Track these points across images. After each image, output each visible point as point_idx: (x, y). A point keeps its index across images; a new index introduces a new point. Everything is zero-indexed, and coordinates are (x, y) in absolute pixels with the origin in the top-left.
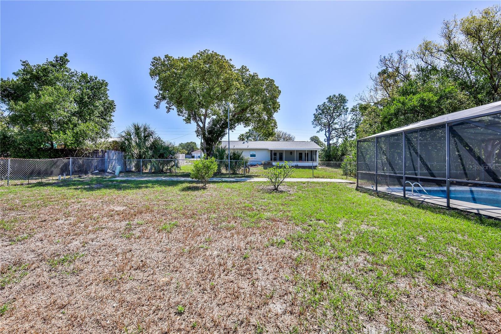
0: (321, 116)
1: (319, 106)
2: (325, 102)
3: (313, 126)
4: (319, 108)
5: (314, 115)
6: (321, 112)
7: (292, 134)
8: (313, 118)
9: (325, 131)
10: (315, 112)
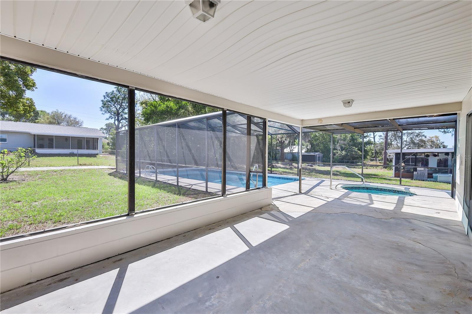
0: (110, 104)
1: (107, 93)
2: (113, 90)
3: (102, 112)
4: (108, 96)
5: (102, 101)
6: (110, 100)
7: (79, 118)
8: (101, 104)
9: (114, 119)
10: (103, 98)
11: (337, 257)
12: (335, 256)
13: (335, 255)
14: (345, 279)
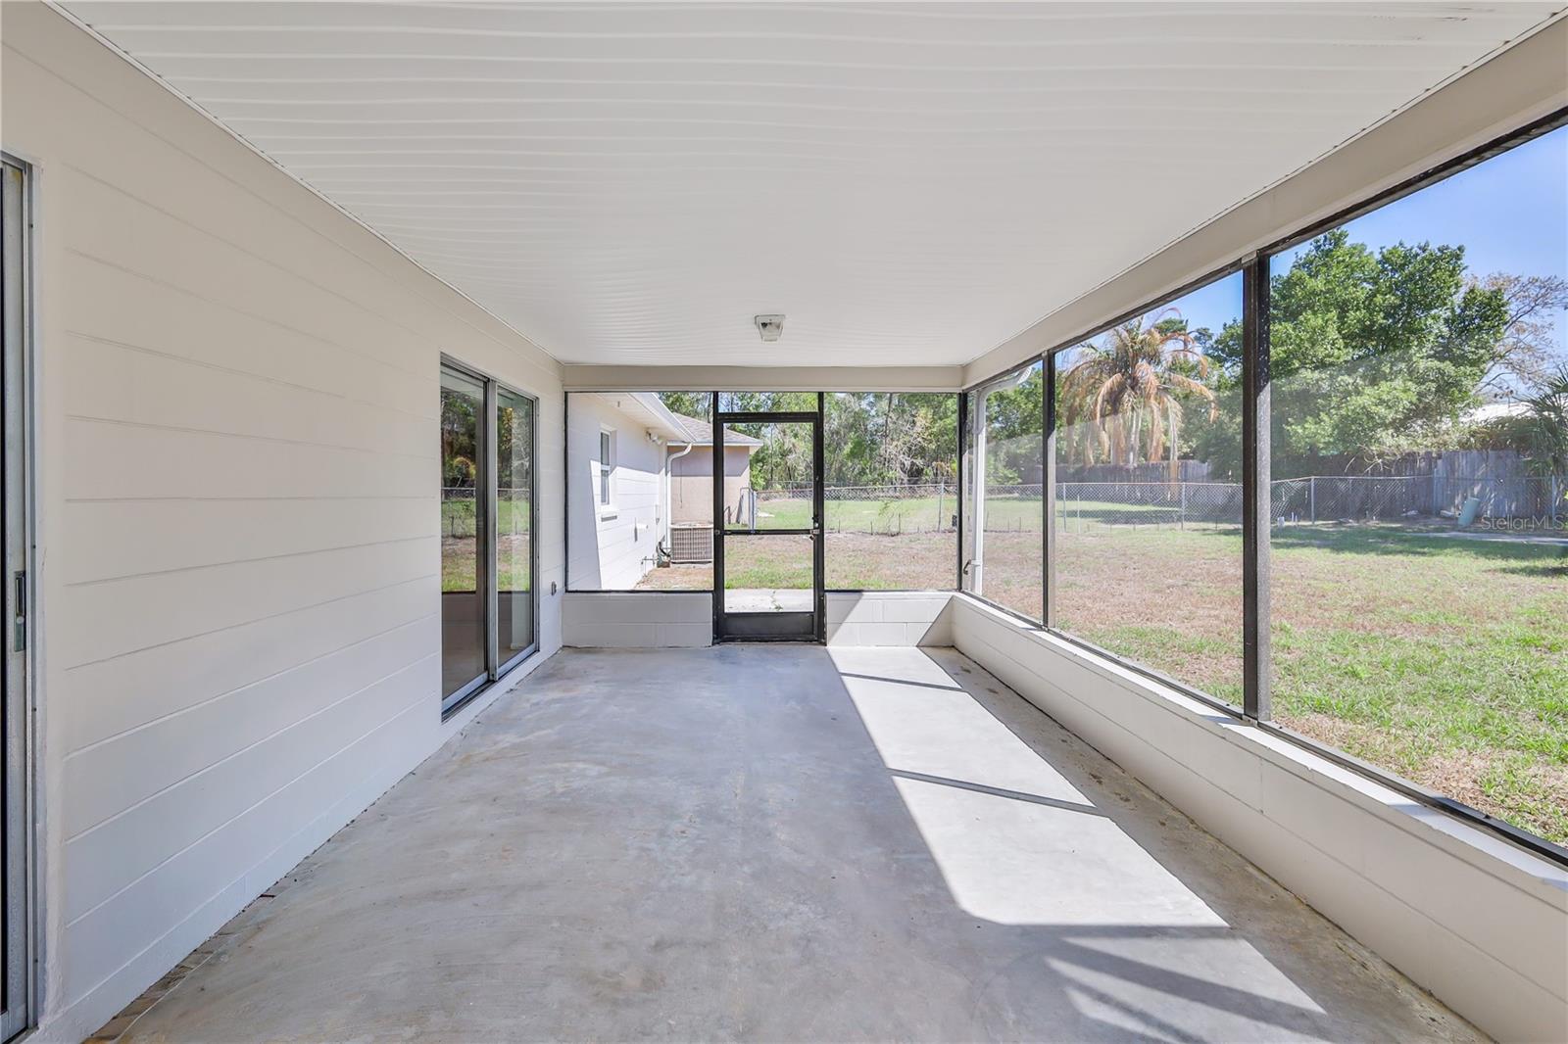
11: (676, 826)
12: (683, 829)
13: (683, 832)
14: (640, 782)
